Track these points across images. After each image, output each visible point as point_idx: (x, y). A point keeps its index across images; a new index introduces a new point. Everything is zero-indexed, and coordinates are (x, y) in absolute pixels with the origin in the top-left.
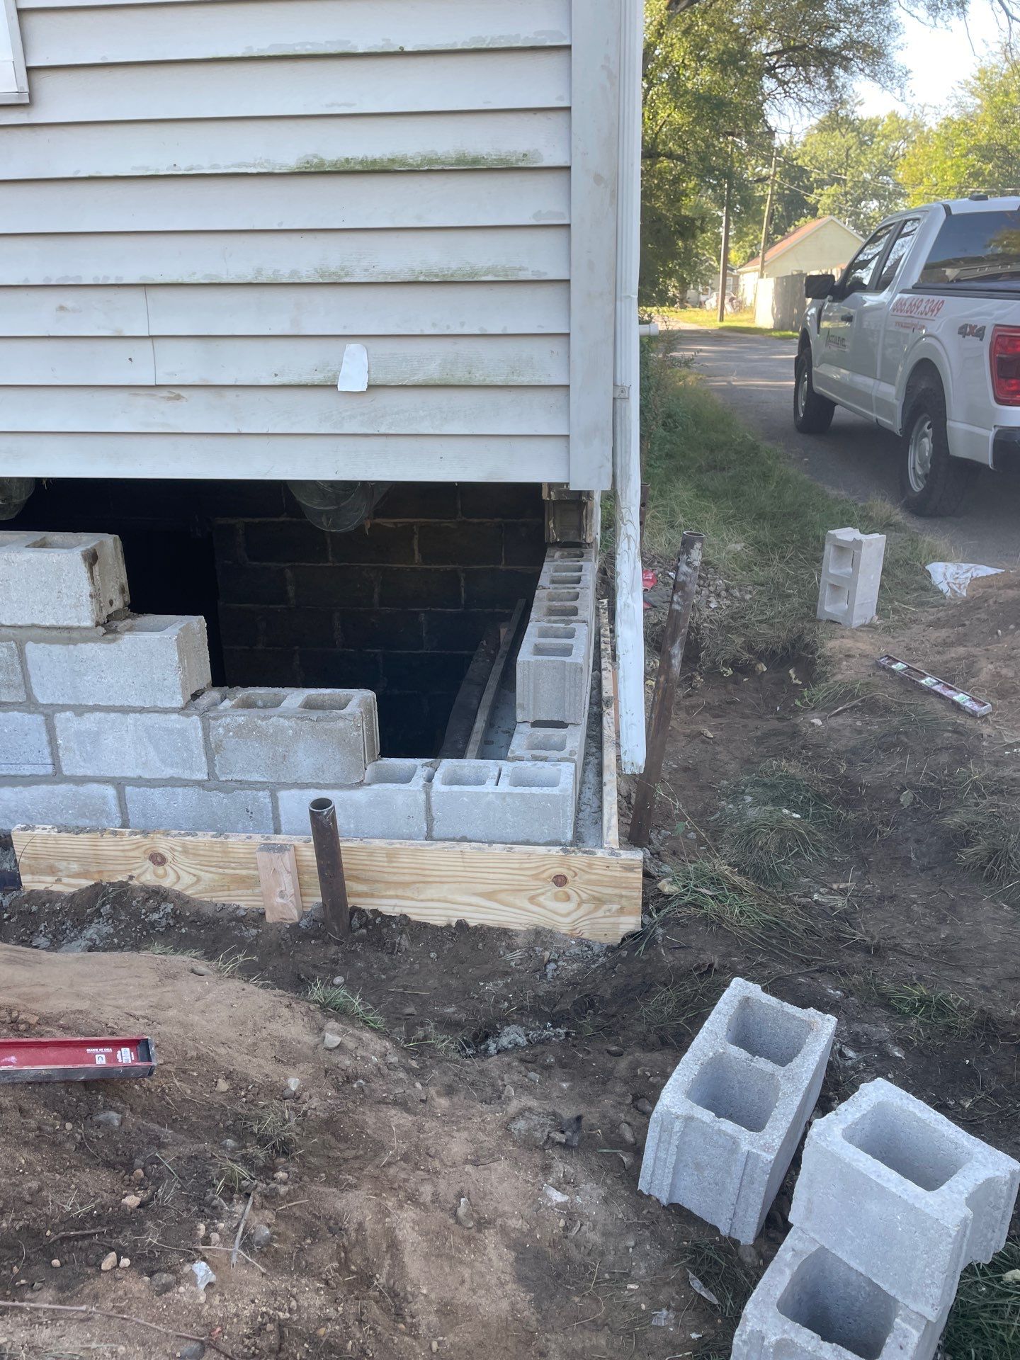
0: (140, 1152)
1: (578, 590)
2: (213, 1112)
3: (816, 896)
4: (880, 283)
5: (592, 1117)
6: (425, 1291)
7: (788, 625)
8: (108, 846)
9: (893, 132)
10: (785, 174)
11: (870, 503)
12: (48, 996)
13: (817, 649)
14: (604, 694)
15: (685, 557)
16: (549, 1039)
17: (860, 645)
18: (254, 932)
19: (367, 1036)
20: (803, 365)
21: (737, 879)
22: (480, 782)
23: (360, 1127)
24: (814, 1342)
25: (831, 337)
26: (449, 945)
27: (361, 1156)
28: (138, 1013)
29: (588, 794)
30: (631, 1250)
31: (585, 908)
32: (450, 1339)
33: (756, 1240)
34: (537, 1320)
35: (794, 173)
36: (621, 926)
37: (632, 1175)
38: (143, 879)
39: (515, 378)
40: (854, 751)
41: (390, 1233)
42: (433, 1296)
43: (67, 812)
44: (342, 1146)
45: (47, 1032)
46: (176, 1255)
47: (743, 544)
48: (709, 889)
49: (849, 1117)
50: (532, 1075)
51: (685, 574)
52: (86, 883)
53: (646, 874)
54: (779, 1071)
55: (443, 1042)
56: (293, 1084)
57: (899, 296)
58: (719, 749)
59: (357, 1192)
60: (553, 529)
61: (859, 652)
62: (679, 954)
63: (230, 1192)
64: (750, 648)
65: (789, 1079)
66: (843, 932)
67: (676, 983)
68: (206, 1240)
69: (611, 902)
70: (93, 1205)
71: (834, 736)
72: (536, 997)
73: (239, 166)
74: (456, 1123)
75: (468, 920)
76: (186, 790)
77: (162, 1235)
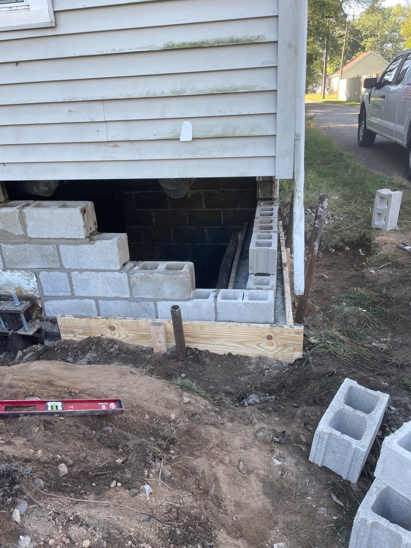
0: (120, 442)
1: (272, 218)
2: (145, 427)
3: (374, 344)
4: (398, 81)
5: (289, 432)
6: (229, 497)
7: (359, 230)
8: (93, 323)
9: (398, 13)
10: (351, 33)
11: (393, 177)
12: (80, 382)
13: (372, 241)
14: (283, 262)
15: (321, 205)
16: (268, 400)
17: (391, 239)
18: (149, 356)
19: (199, 398)
20: (362, 117)
21: (342, 337)
22: (236, 298)
23: (200, 433)
24: (387, 523)
25: (376, 106)
26: (225, 362)
27: (201, 445)
28: (114, 389)
29: (279, 303)
30: (308, 484)
31: (279, 348)
32: (240, 516)
33: (358, 481)
34: (273, 510)
35: (355, 33)
36: (295, 356)
37: (306, 455)
38: (107, 336)
39: (253, 133)
40: (389, 284)
41: (214, 474)
42: (232, 499)
43: (77, 310)
44: (193, 441)
45: (82, 396)
46: (138, 482)
47: (338, 196)
48: (330, 341)
49: (400, 436)
50: (263, 414)
51: (321, 212)
52: (85, 337)
53: (304, 335)
54: (367, 416)
55: (227, 401)
56: (173, 416)
57: (406, 86)
58: (331, 283)
59: (201, 459)
60: (260, 193)
61: (390, 241)
62: (320, 367)
63: (154, 458)
64: (342, 240)
65: (371, 419)
66: (386, 359)
67: (319, 379)
68: (148, 477)
69: (290, 346)
70: (106, 463)
71: (380, 277)
72: (261, 383)
73: (140, 48)
74: (236, 433)
75: (232, 353)
76: (121, 302)
77: (132, 474)
